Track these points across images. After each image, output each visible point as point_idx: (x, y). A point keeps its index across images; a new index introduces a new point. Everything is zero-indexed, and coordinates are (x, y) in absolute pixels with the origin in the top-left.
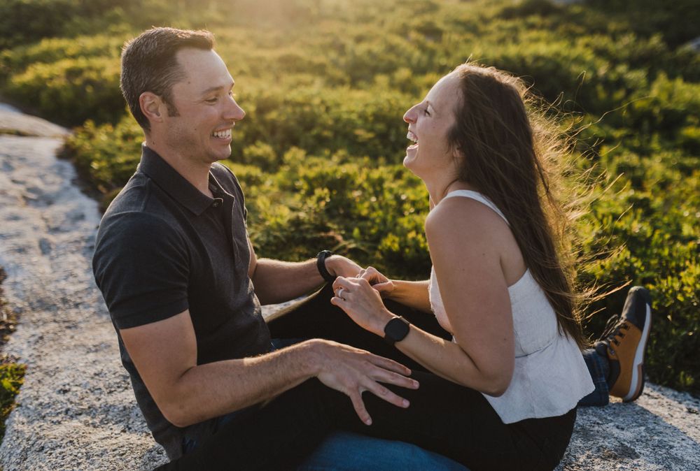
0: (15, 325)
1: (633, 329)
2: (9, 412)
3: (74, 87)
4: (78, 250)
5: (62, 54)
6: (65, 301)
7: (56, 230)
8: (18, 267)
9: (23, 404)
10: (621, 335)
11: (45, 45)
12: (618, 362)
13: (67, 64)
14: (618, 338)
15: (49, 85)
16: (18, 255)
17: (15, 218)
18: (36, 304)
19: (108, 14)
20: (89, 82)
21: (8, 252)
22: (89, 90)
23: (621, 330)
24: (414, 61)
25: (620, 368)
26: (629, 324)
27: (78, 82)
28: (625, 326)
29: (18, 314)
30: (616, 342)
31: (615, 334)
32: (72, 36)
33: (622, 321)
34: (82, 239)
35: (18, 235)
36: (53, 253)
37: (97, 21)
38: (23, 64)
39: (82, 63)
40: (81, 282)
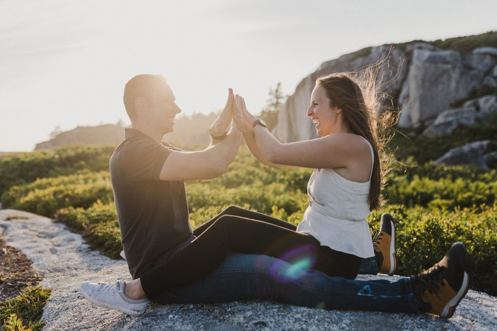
0: (42, 278)
1: (386, 235)
2: (45, 304)
3: (58, 199)
4: (72, 252)
5: (50, 185)
6: (68, 268)
7: (59, 245)
8: (39, 258)
9: (53, 300)
10: (380, 239)
11: (38, 181)
12: (381, 253)
13: (53, 189)
14: (379, 241)
15: (43, 199)
16: (38, 254)
17: (35, 242)
18: (52, 270)
19: (76, 165)
20: (67, 196)
21: (33, 253)
22: (67, 200)
23: (380, 237)
24: (264, 178)
25: (383, 256)
26: (383, 233)
27: (60, 196)
28: (381, 234)
29: (43, 275)
30: (378, 243)
31: (377, 239)
32: (55, 176)
33: (379, 232)
34: (75, 247)
35: (37, 247)
36: (58, 253)
37: (70, 169)
38: (26, 192)
39: (62, 187)
40: (77, 261)
